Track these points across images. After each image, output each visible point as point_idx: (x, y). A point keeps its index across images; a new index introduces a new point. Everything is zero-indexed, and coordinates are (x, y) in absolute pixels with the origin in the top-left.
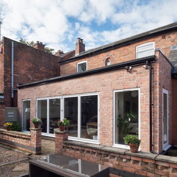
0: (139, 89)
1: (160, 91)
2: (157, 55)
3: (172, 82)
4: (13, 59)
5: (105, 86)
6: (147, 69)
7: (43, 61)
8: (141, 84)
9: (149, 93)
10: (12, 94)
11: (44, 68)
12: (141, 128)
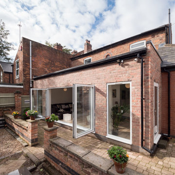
0: (130, 83)
1: (152, 85)
2: (149, 47)
3: (162, 75)
4: (31, 55)
5: (99, 79)
6: (138, 62)
7: (58, 57)
8: (133, 77)
9: (140, 87)
10: (31, 84)
11: (58, 63)
12: (132, 122)
